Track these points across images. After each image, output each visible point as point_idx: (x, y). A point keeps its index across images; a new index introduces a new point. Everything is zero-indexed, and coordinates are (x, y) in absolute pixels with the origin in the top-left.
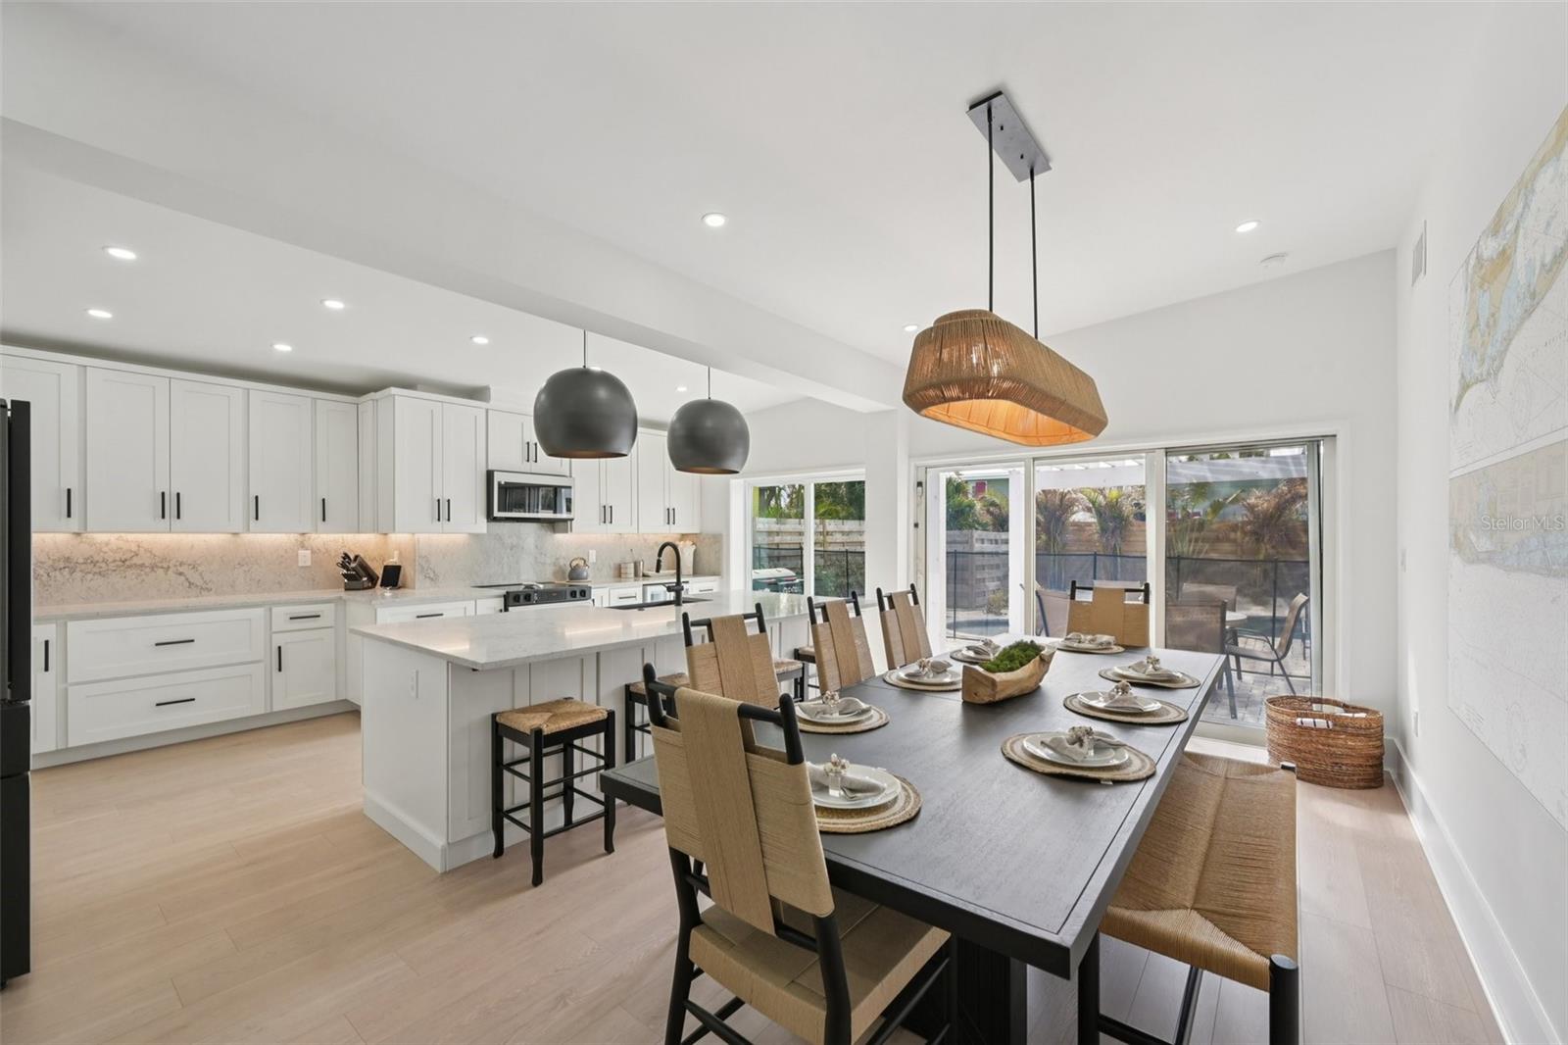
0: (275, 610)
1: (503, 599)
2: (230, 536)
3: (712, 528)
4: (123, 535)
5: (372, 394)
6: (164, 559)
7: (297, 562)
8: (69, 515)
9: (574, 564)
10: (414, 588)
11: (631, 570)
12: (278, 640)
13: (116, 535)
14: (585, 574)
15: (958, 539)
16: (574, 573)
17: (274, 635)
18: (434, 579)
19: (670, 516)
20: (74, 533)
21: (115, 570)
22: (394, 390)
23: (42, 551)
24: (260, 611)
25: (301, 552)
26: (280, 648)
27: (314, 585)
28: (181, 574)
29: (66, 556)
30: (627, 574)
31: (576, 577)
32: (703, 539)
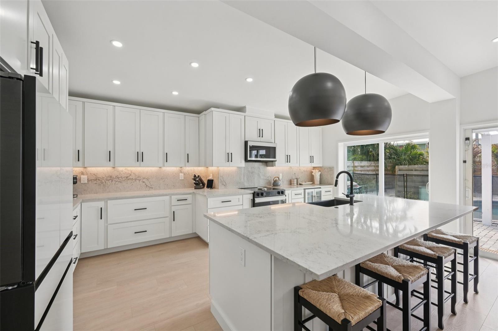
0: (172, 197)
1: (252, 195)
2: (158, 168)
3: (328, 164)
4: (127, 168)
5: (205, 112)
6: (139, 177)
7: (179, 178)
8: (110, 161)
9: (275, 180)
10: (218, 189)
11: (296, 182)
12: (173, 209)
13: (125, 168)
14: (279, 183)
16: (275, 183)
17: (172, 207)
18: (225, 185)
19: (312, 159)
20: (113, 167)
21: (124, 181)
22: (213, 109)
23: (104, 174)
24: (168, 197)
25: (181, 174)
26: (174, 212)
27: (185, 187)
28: (144, 182)
29: (110, 175)
30: (294, 183)
31: (277, 185)
32: (325, 169)
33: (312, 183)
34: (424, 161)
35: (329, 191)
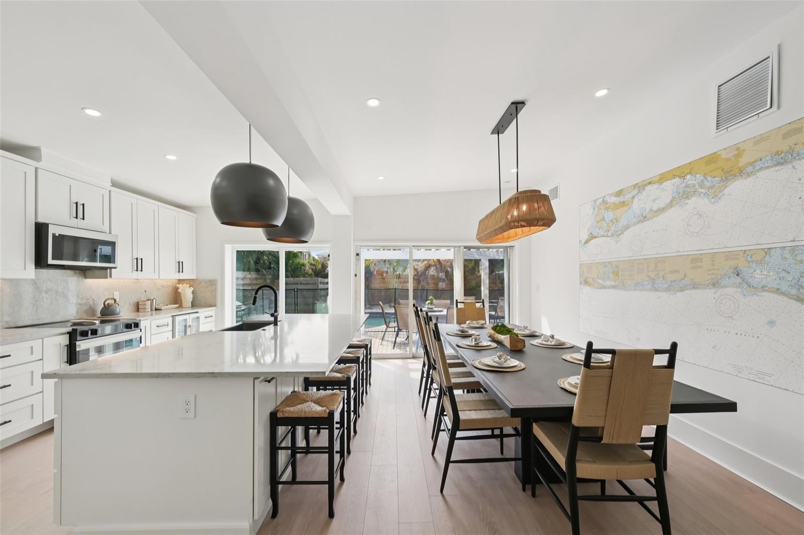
1: (65, 336)
3: (206, 275)
9: (106, 303)
11: (148, 307)
14: (118, 310)
15: (310, 282)
16: (107, 311)
19: (180, 266)
30: (145, 309)
31: (113, 313)
32: (200, 283)
33: (178, 305)
34: (306, 273)
35: (210, 317)
